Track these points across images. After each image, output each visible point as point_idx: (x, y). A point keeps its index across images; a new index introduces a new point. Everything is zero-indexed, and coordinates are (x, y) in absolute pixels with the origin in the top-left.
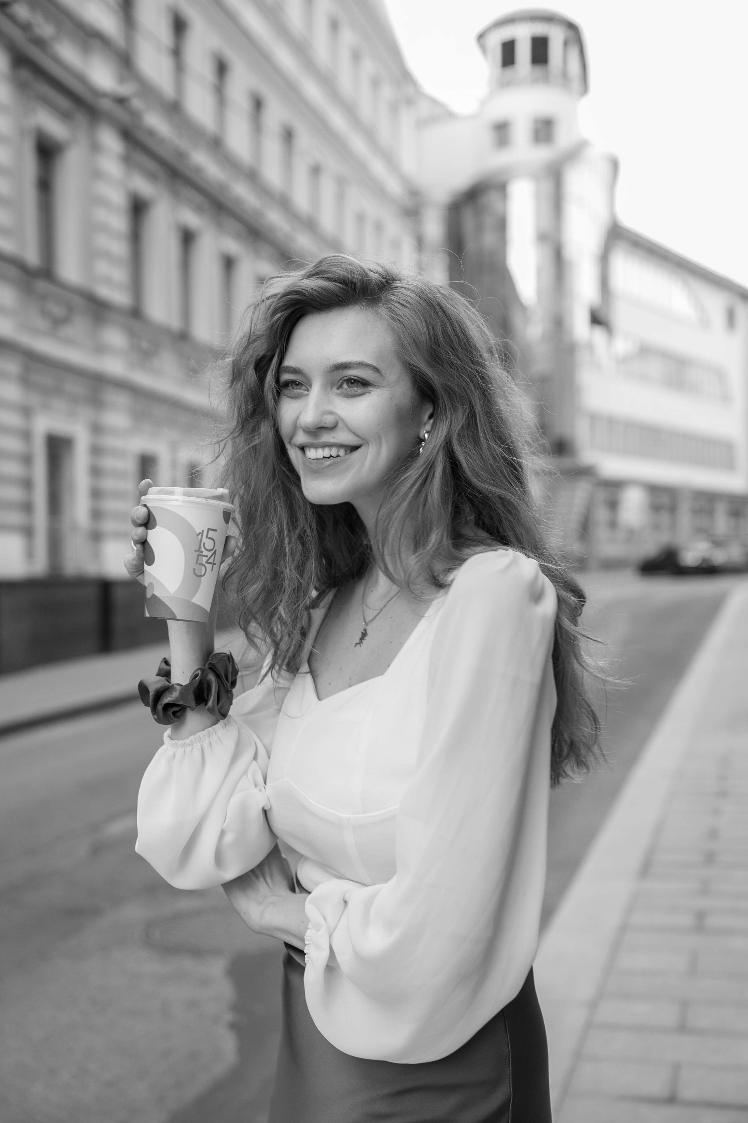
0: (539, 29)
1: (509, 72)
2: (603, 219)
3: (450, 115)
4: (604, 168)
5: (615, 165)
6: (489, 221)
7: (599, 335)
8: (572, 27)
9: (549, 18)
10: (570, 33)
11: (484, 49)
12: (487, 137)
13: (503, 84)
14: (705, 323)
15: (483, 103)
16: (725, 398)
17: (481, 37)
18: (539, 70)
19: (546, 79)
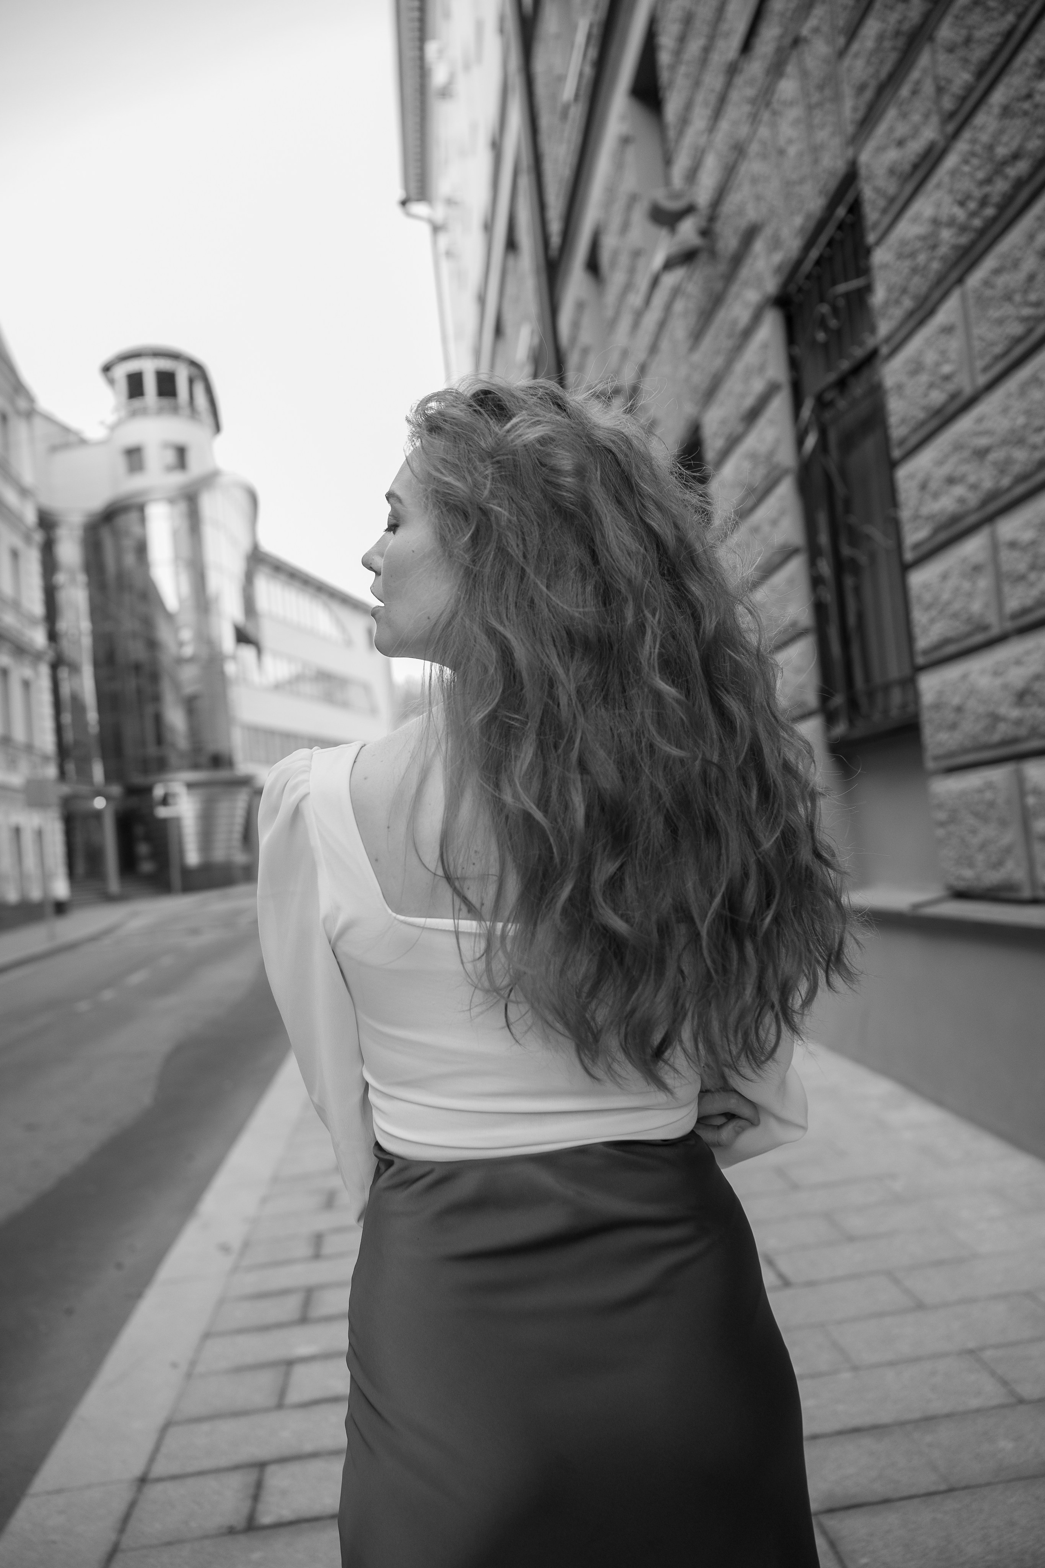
0: (165, 364)
1: (137, 403)
2: (245, 546)
3: (83, 442)
4: (243, 500)
5: (253, 499)
6: (128, 543)
7: (247, 653)
8: (194, 364)
9: (175, 356)
10: (195, 371)
11: (111, 382)
12: (121, 463)
13: (134, 414)
14: (349, 643)
15: (113, 428)
16: (373, 711)
17: (107, 369)
18: (166, 402)
19: (175, 410)
